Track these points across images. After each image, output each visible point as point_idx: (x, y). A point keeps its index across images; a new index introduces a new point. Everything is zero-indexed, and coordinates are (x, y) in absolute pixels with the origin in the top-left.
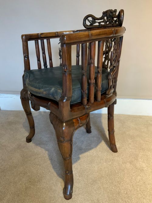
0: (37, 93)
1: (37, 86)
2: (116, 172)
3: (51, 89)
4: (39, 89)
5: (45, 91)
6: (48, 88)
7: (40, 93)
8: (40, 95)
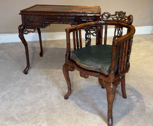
0: (88, 68)
1: (89, 64)
3: (98, 66)
4: (90, 66)
5: (94, 67)
6: (96, 66)
7: (90, 68)
8: (90, 69)
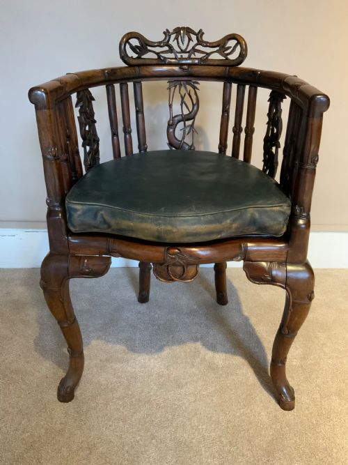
0: (211, 233)
2: (312, 423)
3: (246, 213)
4: (220, 222)
5: (234, 221)
6: (239, 214)
7: (220, 232)
